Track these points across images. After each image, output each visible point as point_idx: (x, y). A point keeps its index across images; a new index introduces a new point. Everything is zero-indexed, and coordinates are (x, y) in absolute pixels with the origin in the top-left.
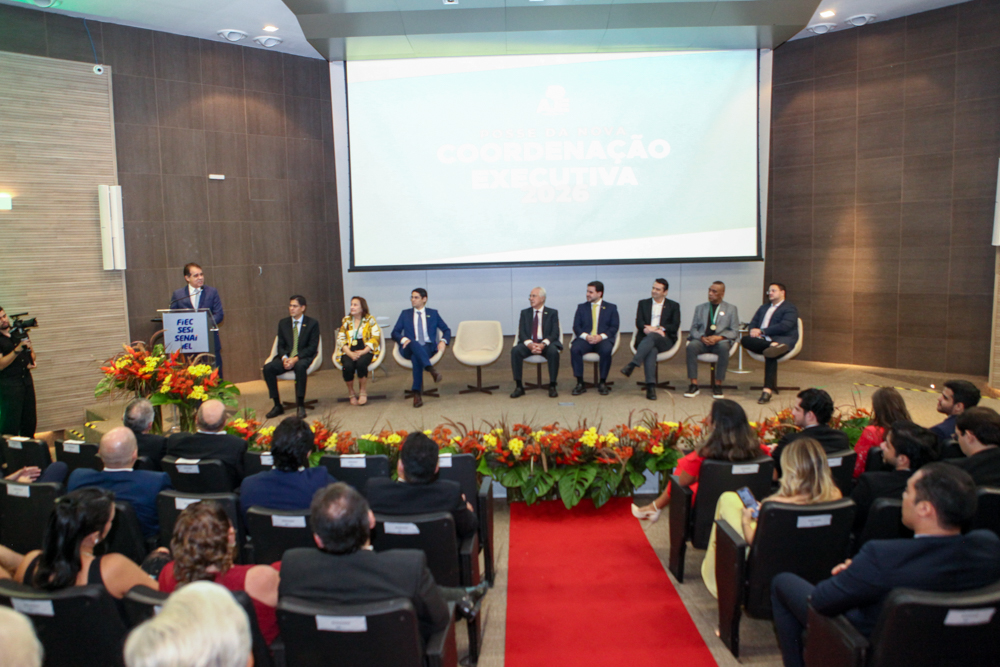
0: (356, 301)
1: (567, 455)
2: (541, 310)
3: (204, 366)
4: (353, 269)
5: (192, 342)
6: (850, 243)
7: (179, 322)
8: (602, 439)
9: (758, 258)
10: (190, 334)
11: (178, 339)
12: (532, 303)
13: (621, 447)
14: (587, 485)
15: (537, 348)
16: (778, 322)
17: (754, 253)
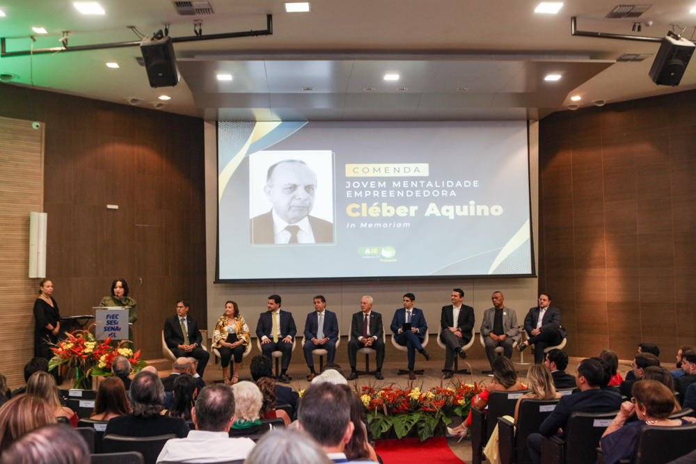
0: (229, 305)
1: (399, 406)
2: (369, 313)
3: (127, 349)
4: (217, 281)
5: (117, 332)
6: (602, 265)
7: (108, 316)
8: (424, 395)
9: (532, 275)
10: (116, 326)
11: (106, 329)
12: (362, 309)
13: (436, 400)
14: (413, 423)
15: (369, 341)
16: (550, 322)
17: (529, 272)
